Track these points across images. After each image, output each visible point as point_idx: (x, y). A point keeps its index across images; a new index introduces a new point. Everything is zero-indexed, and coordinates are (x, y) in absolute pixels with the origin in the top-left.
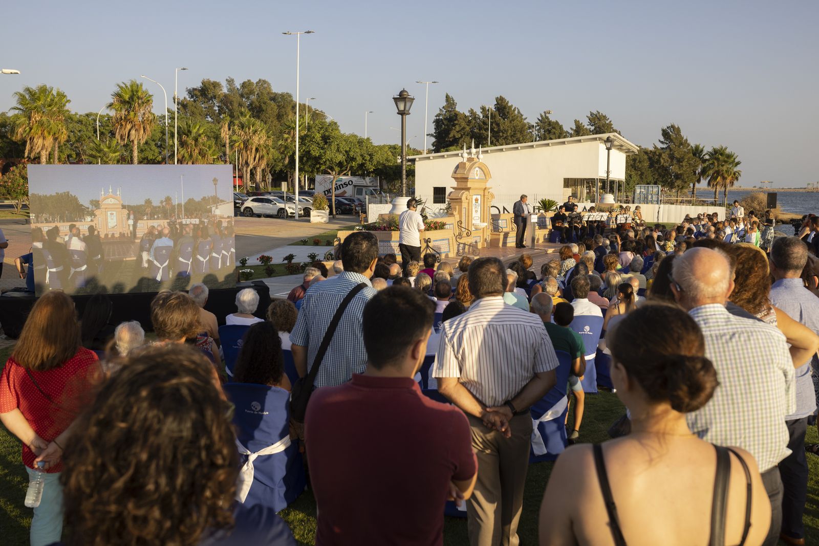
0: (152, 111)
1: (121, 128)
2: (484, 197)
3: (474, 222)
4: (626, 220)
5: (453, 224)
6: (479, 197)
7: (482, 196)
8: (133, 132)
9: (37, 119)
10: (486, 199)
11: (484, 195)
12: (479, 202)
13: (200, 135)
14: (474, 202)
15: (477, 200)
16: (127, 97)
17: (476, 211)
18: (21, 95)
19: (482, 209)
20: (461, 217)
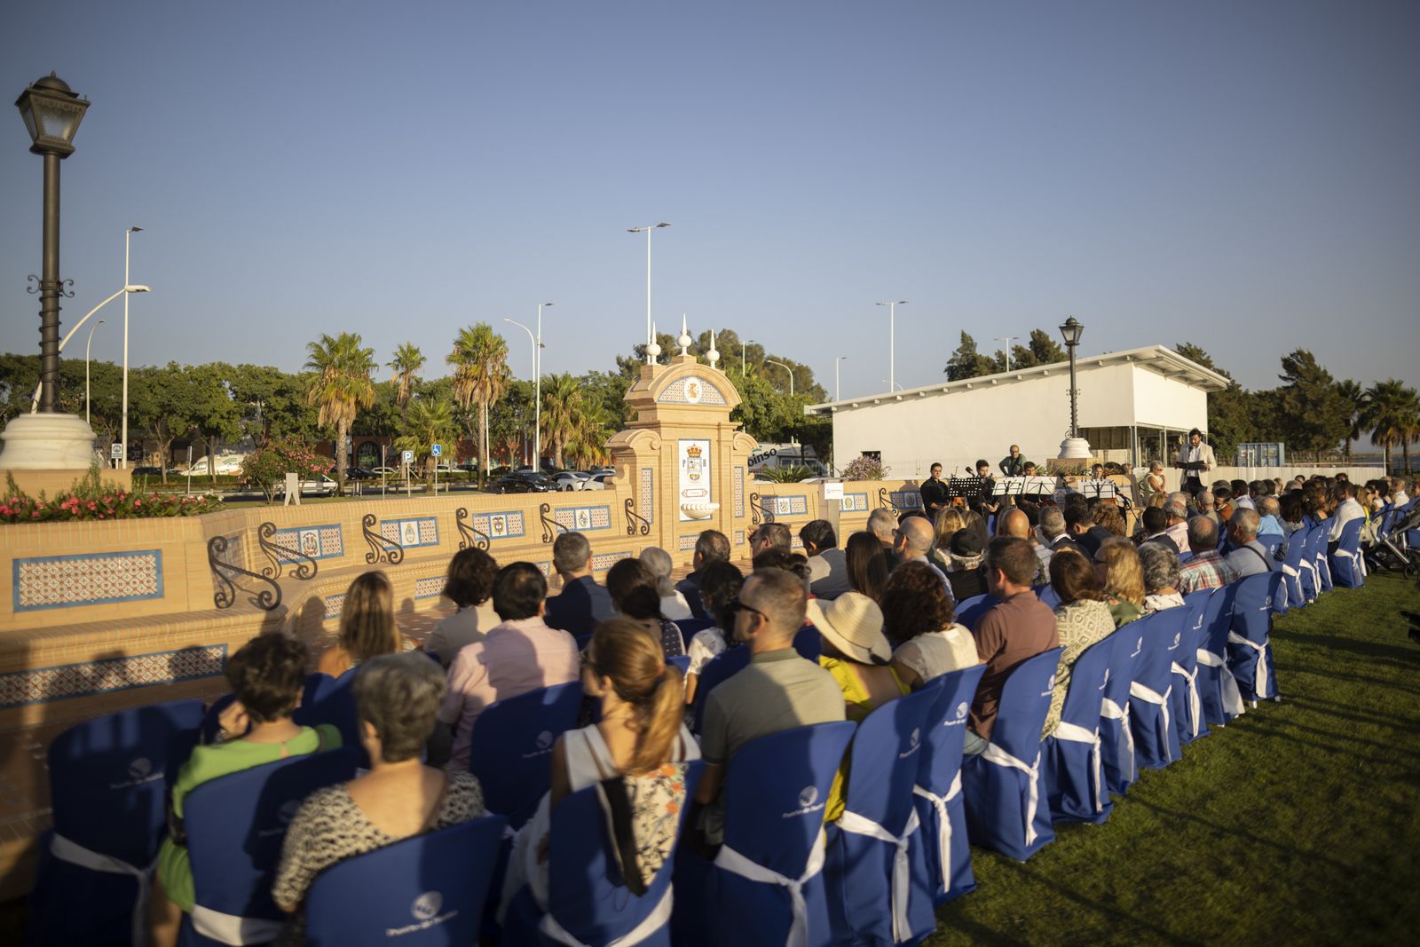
0: (507, 363)
1: (461, 387)
2: (719, 445)
3: (683, 501)
4: (1098, 491)
5: (608, 507)
6: (704, 446)
7: (715, 444)
8: (477, 391)
9: (333, 376)
10: (725, 451)
11: (719, 441)
12: (705, 455)
13: (570, 393)
14: (683, 455)
15: (694, 453)
16: (469, 346)
17: (694, 478)
18: (317, 346)
19: (715, 471)
20: (634, 491)
